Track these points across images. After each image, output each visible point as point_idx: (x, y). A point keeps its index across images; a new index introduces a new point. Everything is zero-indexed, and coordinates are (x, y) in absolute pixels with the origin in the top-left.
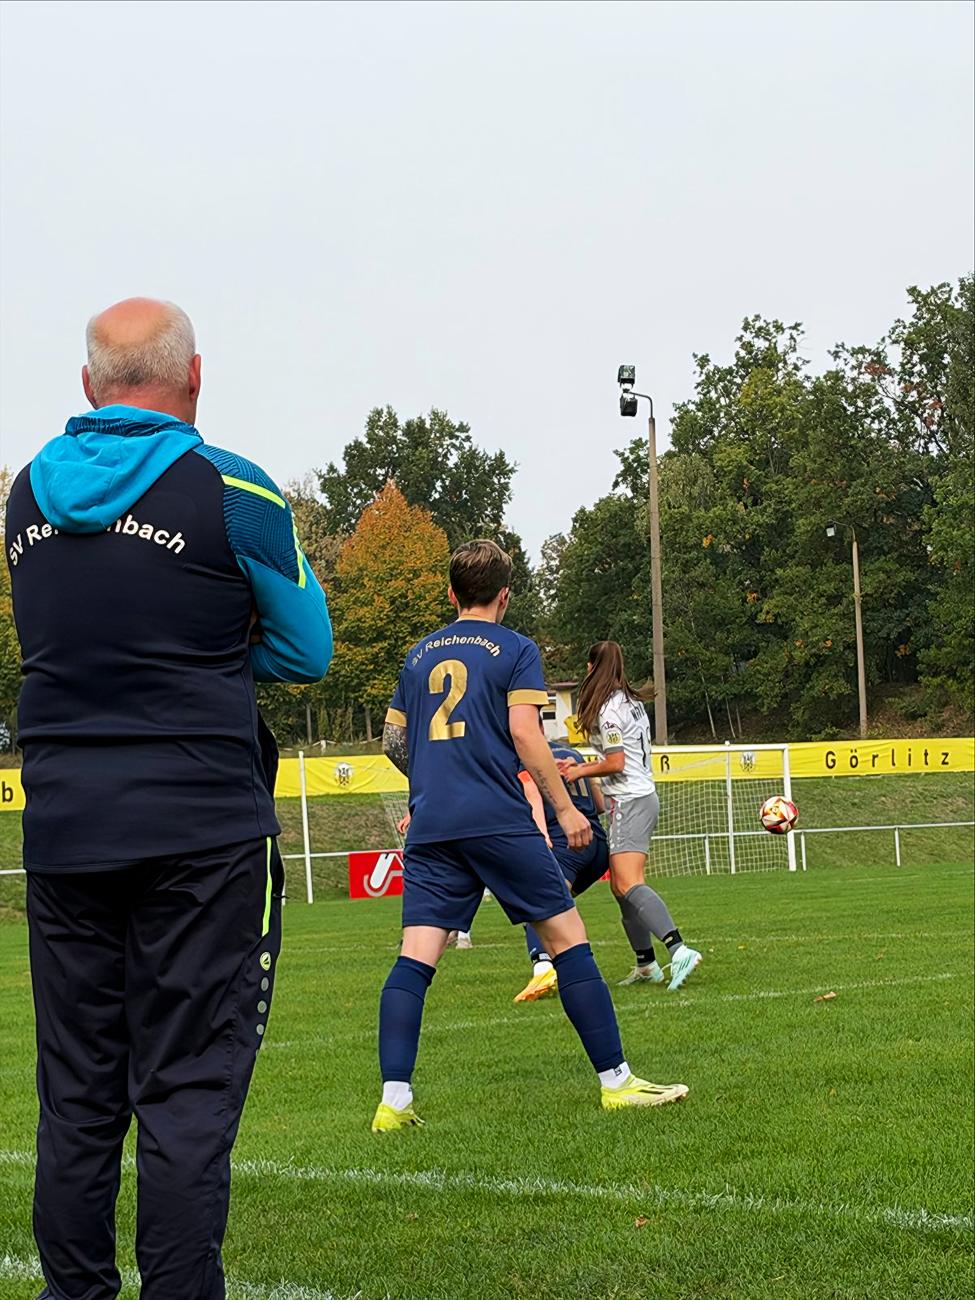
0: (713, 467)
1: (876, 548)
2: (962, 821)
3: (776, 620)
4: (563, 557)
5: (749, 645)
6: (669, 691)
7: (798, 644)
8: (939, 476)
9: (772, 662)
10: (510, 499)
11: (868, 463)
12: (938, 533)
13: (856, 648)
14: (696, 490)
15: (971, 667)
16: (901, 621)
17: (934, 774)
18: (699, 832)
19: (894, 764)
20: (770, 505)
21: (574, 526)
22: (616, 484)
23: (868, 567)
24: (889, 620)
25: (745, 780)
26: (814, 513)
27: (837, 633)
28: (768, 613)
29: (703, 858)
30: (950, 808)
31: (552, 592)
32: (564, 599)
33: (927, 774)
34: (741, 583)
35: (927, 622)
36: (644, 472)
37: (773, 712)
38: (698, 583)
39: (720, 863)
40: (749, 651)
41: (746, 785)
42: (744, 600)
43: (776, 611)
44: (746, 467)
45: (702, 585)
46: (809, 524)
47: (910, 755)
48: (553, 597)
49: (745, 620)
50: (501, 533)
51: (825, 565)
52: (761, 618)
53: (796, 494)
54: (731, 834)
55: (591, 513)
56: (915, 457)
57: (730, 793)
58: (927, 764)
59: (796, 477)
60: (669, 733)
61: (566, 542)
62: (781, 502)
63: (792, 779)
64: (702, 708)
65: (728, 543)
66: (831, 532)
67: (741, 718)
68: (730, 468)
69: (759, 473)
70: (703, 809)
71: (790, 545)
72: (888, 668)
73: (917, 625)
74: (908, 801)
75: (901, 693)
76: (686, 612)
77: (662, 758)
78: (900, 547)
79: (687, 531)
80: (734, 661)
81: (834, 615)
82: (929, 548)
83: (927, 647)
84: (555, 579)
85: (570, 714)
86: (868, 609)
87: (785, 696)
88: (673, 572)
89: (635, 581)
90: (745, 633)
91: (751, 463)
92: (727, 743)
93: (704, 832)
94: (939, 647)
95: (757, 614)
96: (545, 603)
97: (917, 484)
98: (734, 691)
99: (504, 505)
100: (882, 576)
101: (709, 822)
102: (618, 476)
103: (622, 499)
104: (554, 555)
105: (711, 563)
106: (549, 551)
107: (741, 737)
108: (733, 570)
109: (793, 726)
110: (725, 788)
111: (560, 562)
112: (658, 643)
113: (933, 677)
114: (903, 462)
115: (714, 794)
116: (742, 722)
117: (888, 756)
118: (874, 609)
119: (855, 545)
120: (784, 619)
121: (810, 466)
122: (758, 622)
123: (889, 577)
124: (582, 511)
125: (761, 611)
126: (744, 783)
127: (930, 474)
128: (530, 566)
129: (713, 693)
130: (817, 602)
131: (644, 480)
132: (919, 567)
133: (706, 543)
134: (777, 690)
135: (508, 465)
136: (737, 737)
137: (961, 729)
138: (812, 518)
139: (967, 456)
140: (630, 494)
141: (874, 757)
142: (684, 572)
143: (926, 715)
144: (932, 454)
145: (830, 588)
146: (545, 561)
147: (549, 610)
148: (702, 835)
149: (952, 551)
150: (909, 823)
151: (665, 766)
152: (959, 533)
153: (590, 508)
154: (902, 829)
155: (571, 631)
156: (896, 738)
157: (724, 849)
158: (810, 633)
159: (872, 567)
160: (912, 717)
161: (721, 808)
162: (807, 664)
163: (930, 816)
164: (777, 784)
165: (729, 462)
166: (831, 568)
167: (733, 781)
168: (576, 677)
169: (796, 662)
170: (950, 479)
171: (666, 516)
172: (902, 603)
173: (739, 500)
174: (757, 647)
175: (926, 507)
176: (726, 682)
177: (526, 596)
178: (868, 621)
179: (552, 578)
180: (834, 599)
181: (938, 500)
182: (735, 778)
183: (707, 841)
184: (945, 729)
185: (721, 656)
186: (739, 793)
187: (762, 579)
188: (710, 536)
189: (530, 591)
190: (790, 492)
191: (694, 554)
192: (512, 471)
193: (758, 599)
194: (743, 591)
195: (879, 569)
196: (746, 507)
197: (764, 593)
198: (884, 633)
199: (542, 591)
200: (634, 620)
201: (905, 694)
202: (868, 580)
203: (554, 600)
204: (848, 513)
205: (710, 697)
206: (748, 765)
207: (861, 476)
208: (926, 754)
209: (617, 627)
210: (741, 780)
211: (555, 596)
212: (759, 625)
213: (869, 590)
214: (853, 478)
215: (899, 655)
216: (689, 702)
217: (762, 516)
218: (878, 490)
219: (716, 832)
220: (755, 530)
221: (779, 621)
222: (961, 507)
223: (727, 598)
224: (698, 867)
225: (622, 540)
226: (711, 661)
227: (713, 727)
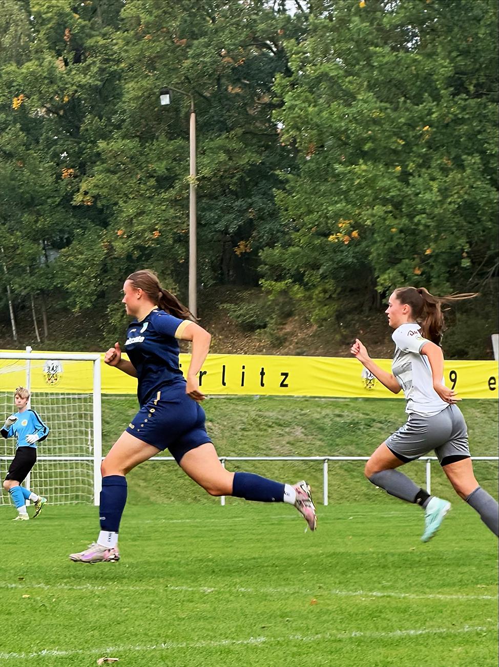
0: (30, 12)
1: (218, 122)
2: (300, 455)
3: (95, 202)
5: (61, 231)
7: (119, 233)
8: (297, 39)
9: (88, 254)
11: (214, 20)
12: (292, 108)
13: (187, 242)
14: (7, 40)
15: (321, 271)
16: (242, 212)
17: (271, 398)
19: (224, 384)
20: (95, 63)
23: (207, 144)
24: (227, 210)
26: (147, 76)
27: (166, 223)
28: (86, 193)
30: (287, 438)
33: (262, 398)
34: (56, 155)
35: (274, 215)
37: (86, 313)
40: (61, 239)
41: (47, 400)
42: (59, 177)
43: (95, 192)
44: (67, 15)
45: (9, 156)
46: (139, 89)
47: (243, 373)
49: (58, 200)
51: (157, 139)
52: (78, 199)
53: (126, 51)
56: (269, 16)
58: (262, 385)
59: (127, 30)
62: (108, 60)
63: (103, 395)
65: (43, 106)
66: (165, 100)
67: (48, 319)
68: (49, 15)
69: (84, 23)
71: (116, 112)
72: (224, 267)
73: (261, 218)
74: (238, 428)
75: (238, 298)
78: (247, 122)
80: (43, 249)
81: (165, 200)
82: (280, 126)
83: (271, 245)
86: (205, 196)
87: (102, 295)
90: (58, 216)
91: (75, 10)
92: (29, 348)
94: (287, 244)
95: (73, 194)
97: (270, 48)
98: (41, 285)
100: (223, 157)
105: (21, 129)
107: (47, 342)
108: (48, 138)
109: (109, 332)
113: (276, 281)
114: (255, 21)
116: (48, 323)
117: (220, 373)
118: (212, 196)
119: (193, 116)
120: (104, 202)
121: (145, 18)
122: (74, 203)
123: (230, 159)
125: (78, 191)
127: (287, 37)
129: (16, 286)
130: (145, 184)
132: (267, 147)
133: (16, 104)
134: (92, 287)
136: (42, 341)
137: (306, 345)
138: (144, 83)
139: (330, 18)
141: (202, 374)
143: (265, 326)
144: (288, 13)
145: (160, 167)
149: (306, 130)
150: (239, 455)
152: (316, 109)
154: (228, 460)
156: (229, 353)
158: (134, 221)
159: (212, 145)
160: (249, 328)
162: (129, 257)
163: (263, 447)
164: (85, 400)
165: (48, 7)
166: (162, 143)
169: (116, 254)
170: (308, 44)
172: (244, 191)
173: (59, 54)
174: (71, 233)
175: (278, 78)
176: (32, 274)
178: (204, 210)
180: (166, 181)
181: (293, 69)
184: (287, 344)
185: (27, 244)
187: (81, 152)
188: (22, 96)
190: (120, 48)
191: (2, 116)
193: (75, 177)
194: (58, 165)
195: (220, 148)
196: (66, 64)
197: (83, 169)
198: (220, 226)
201: (242, 300)
202: (206, 160)
204: (187, 78)
205: (13, 291)
206: (52, 376)
207: (203, 34)
208: (262, 374)
212: (75, 207)
213: (206, 172)
214: (194, 36)
215: (238, 253)
217: (85, 75)
218: (223, 51)
220: (76, 91)
221: (99, 205)
222: (320, 79)
223: (38, 173)
226: (15, 247)
227: (14, 328)
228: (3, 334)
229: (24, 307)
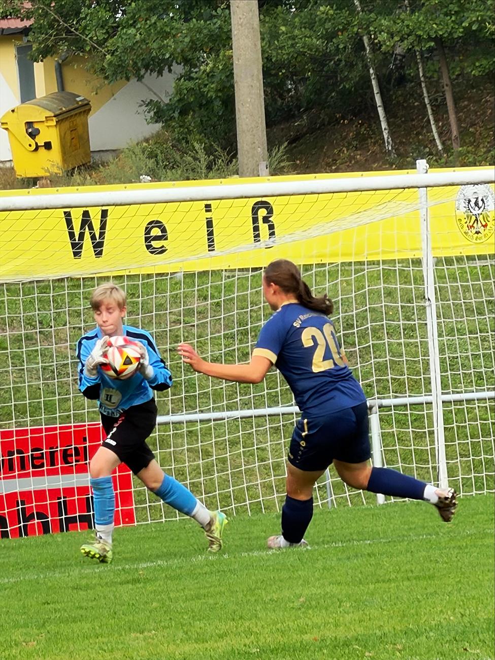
6: (269, 36)
25: (470, 258)
41: (473, 271)
54: (436, 397)
57: (431, 294)
60: (272, 143)
64: (355, 75)
70: (363, 336)
77: (255, 211)
92: (422, 163)
98: (437, 28)
107: (457, 148)
110: (419, 280)
115: (390, 294)
126: (466, 265)
136: (447, 149)
151: (264, 228)
157: (419, 437)
161: (410, 331)
167: (438, 262)
176: (415, 7)
182: (443, 254)
186: (455, 291)
205: (375, 47)
206: (476, 219)
210: (459, 260)
216: (320, 60)
219: (400, 389)
227: (384, 125)
228: (362, 141)
229: (402, 80)
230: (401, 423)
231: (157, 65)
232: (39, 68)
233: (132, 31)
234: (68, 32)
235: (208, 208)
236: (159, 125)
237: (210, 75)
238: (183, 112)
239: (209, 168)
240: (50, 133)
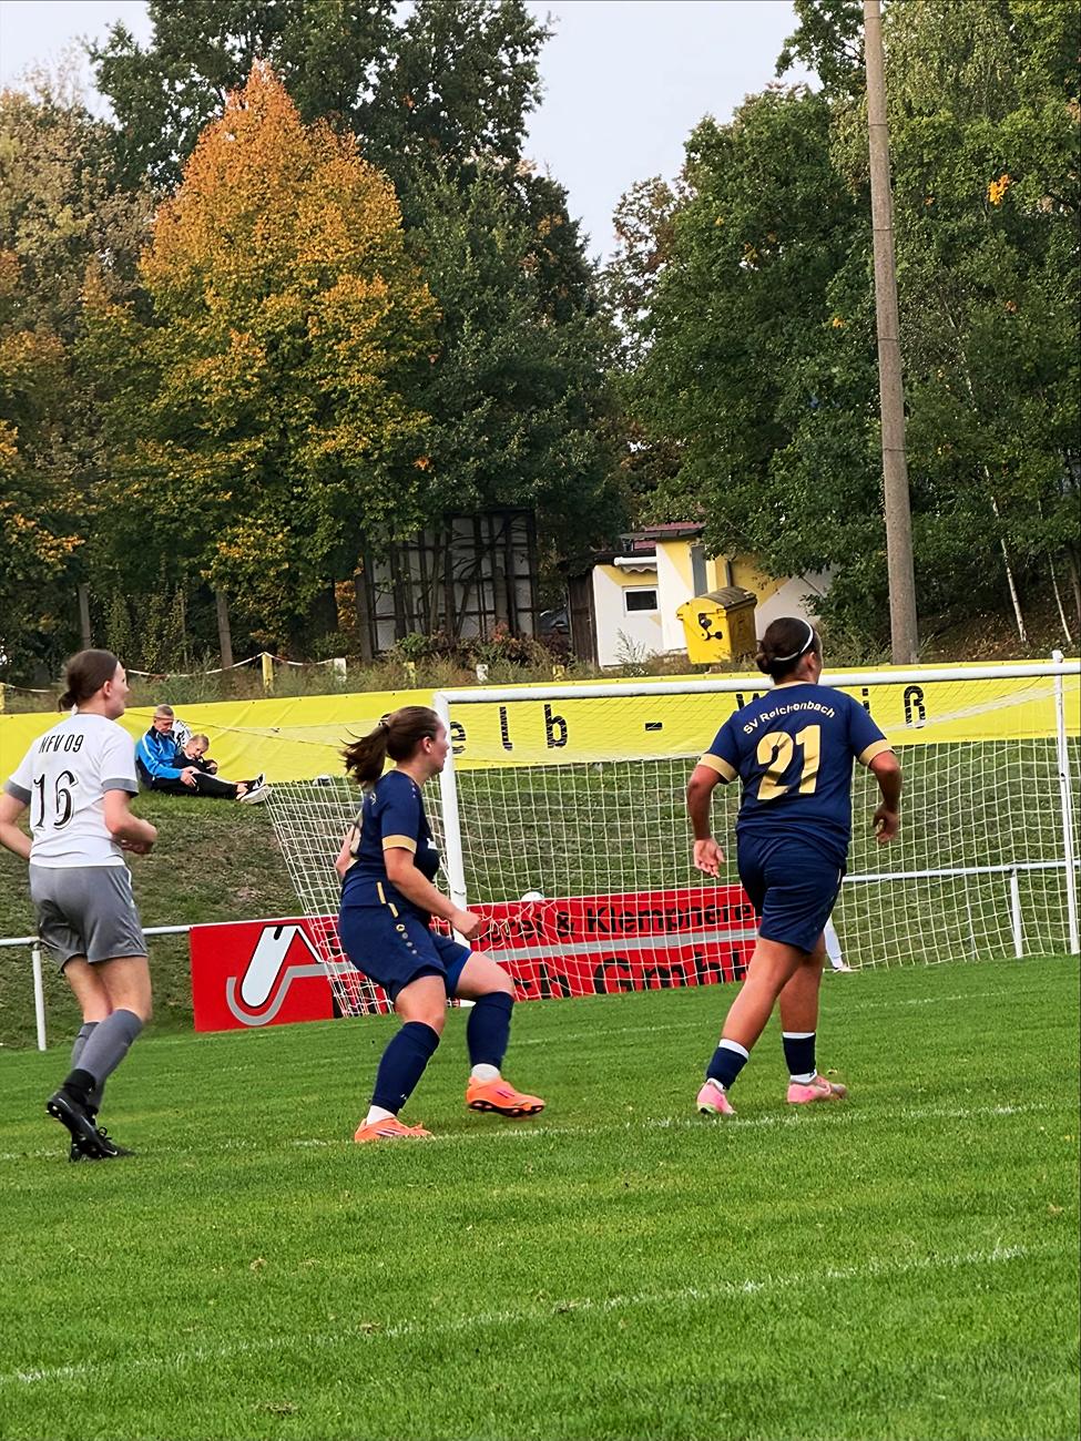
0: (1008, 18)
4: (665, 233)
6: (919, 539)
10: (538, 100)
14: (969, 73)
18: (995, 861)
21: (689, 159)
22: (785, 62)
29: (1005, 920)
31: (642, 314)
32: (669, 332)
36: (850, 31)
38: (980, 288)
39: (1043, 928)
45: (988, 293)
48: (644, 328)
50: (520, 180)
54: (1069, 863)
55: (728, 131)
57: (1064, 769)
60: (921, 635)
61: (671, 198)
64: (993, 574)
65: (1046, 193)
70: (1003, 807)
76: (952, 355)
77: (907, 694)
79: (952, 167)
80: (1066, 465)
84: (647, 284)
85: (689, 595)
88: (921, 262)
89: (834, 287)
92: (1057, 654)
93: (1007, 860)
96: (626, 342)
99: (524, 114)
101: (1018, 837)
102: (790, 43)
103: (799, 96)
104: (645, 230)
105: (1008, 241)
106: (632, 220)
110: (1053, 757)
111: (659, 243)
112: (890, 427)
115: (1028, 770)
124: (708, 126)
128: (589, 256)
129: (1020, 539)
131: (850, 52)
133: (995, 192)
135: (531, 23)
136: (1075, 641)
140: (817, 85)
142: (947, 263)
146: (624, 242)
147: (636, 357)
148: (1003, 867)
151: (915, 710)
153: (725, 119)
155: (690, 403)
157: (1053, 898)
161: (1044, 803)
167: (1070, 741)
168: (701, 510)
171: (903, 135)
173: (1071, 92)
176: (1047, 513)
177: (582, 325)
179: (640, 283)
182: (1075, 734)
183: (1014, 881)
185: (1035, 456)
188: (1004, 179)
189: (590, 313)
191: (969, 219)
192: (539, 36)
199: (619, 311)
200: (832, 378)
203: (646, 334)
205: (1011, 549)
209: (796, 392)
211: (651, 322)
216: (962, 561)
219: (1035, 857)
223: (1046, 321)
224: (994, 941)
225: (800, 191)
226: (1013, 465)
227: (1019, 619)
228: (999, 633)
229: (1035, 579)
230: (1037, 886)
231: (818, 565)
232: (710, 565)
233: (794, 533)
234: (738, 534)
235: (865, 692)
236: (819, 617)
237: (864, 573)
238: (840, 606)
239: (864, 657)
240: (720, 624)
